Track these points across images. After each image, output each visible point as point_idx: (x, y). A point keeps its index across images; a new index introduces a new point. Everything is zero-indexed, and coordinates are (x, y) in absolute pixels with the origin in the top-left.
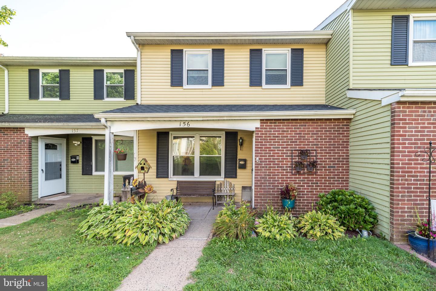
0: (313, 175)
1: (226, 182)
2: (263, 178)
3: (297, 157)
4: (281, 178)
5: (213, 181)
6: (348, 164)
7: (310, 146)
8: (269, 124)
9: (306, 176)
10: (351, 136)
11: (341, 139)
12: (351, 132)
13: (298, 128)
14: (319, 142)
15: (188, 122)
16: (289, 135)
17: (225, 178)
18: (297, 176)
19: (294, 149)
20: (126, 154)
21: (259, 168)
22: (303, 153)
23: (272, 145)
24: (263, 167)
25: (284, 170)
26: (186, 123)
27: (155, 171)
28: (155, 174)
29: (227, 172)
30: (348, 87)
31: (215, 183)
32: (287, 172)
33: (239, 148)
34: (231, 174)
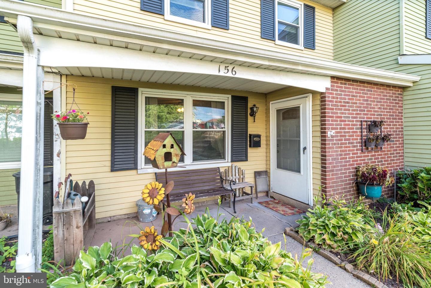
0: (378, 151)
1: (234, 168)
2: (335, 159)
3: (366, 130)
4: (353, 157)
5: (216, 168)
6: (402, 138)
7: (376, 116)
8: (339, 85)
9: (373, 154)
10: (405, 107)
11: (397, 110)
12: (405, 102)
13: (366, 94)
14: (382, 112)
15: (234, 68)
16: (358, 102)
17: (232, 161)
18: (366, 154)
19: (362, 120)
20: (86, 124)
21: (331, 146)
22: (374, 125)
23: (342, 113)
24: (335, 144)
25: (354, 146)
26: (230, 68)
27: (109, 158)
28: (109, 164)
29: (234, 153)
30: (398, 53)
31: (219, 170)
32: (357, 150)
33: (250, 119)
34: (240, 155)
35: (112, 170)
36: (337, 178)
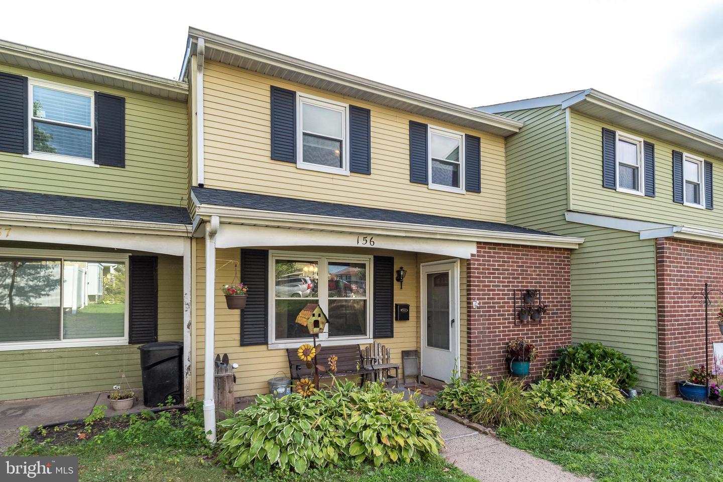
0: (536, 325)
1: (376, 345)
2: (482, 333)
3: (520, 301)
4: (503, 331)
6: (570, 309)
7: (533, 284)
8: (487, 250)
9: (530, 328)
10: (573, 272)
11: (563, 276)
12: (573, 267)
13: (520, 259)
14: (542, 279)
15: (372, 238)
16: (510, 268)
17: (374, 338)
18: (520, 328)
19: (516, 288)
21: (477, 318)
22: (529, 295)
23: (491, 282)
24: (481, 316)
25: (506, 319)
26: (368, 239)
27: (238, 331)
28: (238, 337)
30: (564, 207)
31: (359, 347)
32: (509, 323)
33: (396, 285)
34: (384, 330)
35: (243, 344)
36: (483, 354)
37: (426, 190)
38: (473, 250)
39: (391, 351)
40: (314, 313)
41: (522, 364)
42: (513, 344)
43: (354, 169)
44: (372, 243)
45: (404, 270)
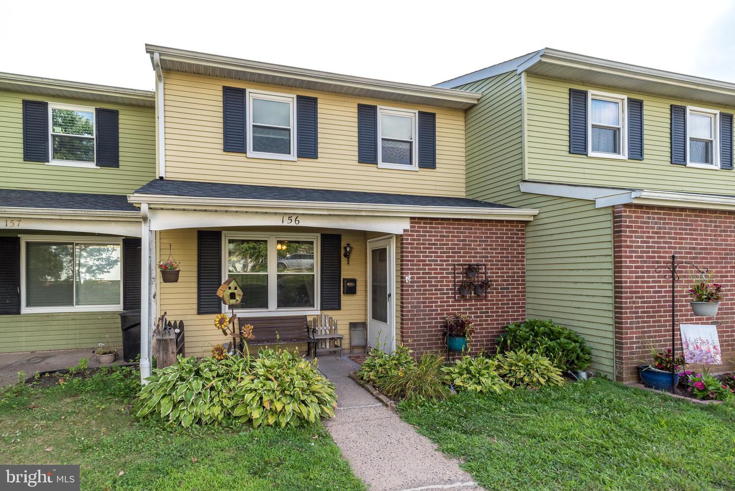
0: (481, 300)
1: (323, 317)
3: (461, 275)
4: (441, 306)
5: (303, 316)
6: (524, 284)
7: (478, 259)
8: (422, 225)
9: (473, 303)
10: (528, 246)
11: (515, 250)
12: (528, 240)
13: (462, 233)
14: (488, 253)
15: (297, 217)
16: (450, 243)
17: (321, 309)
18: (462, 303)
19: (456, 263)
21: (410, 292)
22: (470, 269)
23: (427, 257)
25: (444, 294)
26: (294, 219)
27: (196, 301)
28: (195, 307)
29: (324, 300)
30: (519, 178)
31: (306, 318)
32: (448, 298)
33: (344, 260)
34: (331, 302)
35: (199, 313)
36: (417, 328)
37: (375, 169)
38: (407, 225)
39: (339, 323)
40: (230, 285)
41: (457, 339)
42: (451, 319)
43: (302, 154)
44: (297, 222)
45: (350, 247)
